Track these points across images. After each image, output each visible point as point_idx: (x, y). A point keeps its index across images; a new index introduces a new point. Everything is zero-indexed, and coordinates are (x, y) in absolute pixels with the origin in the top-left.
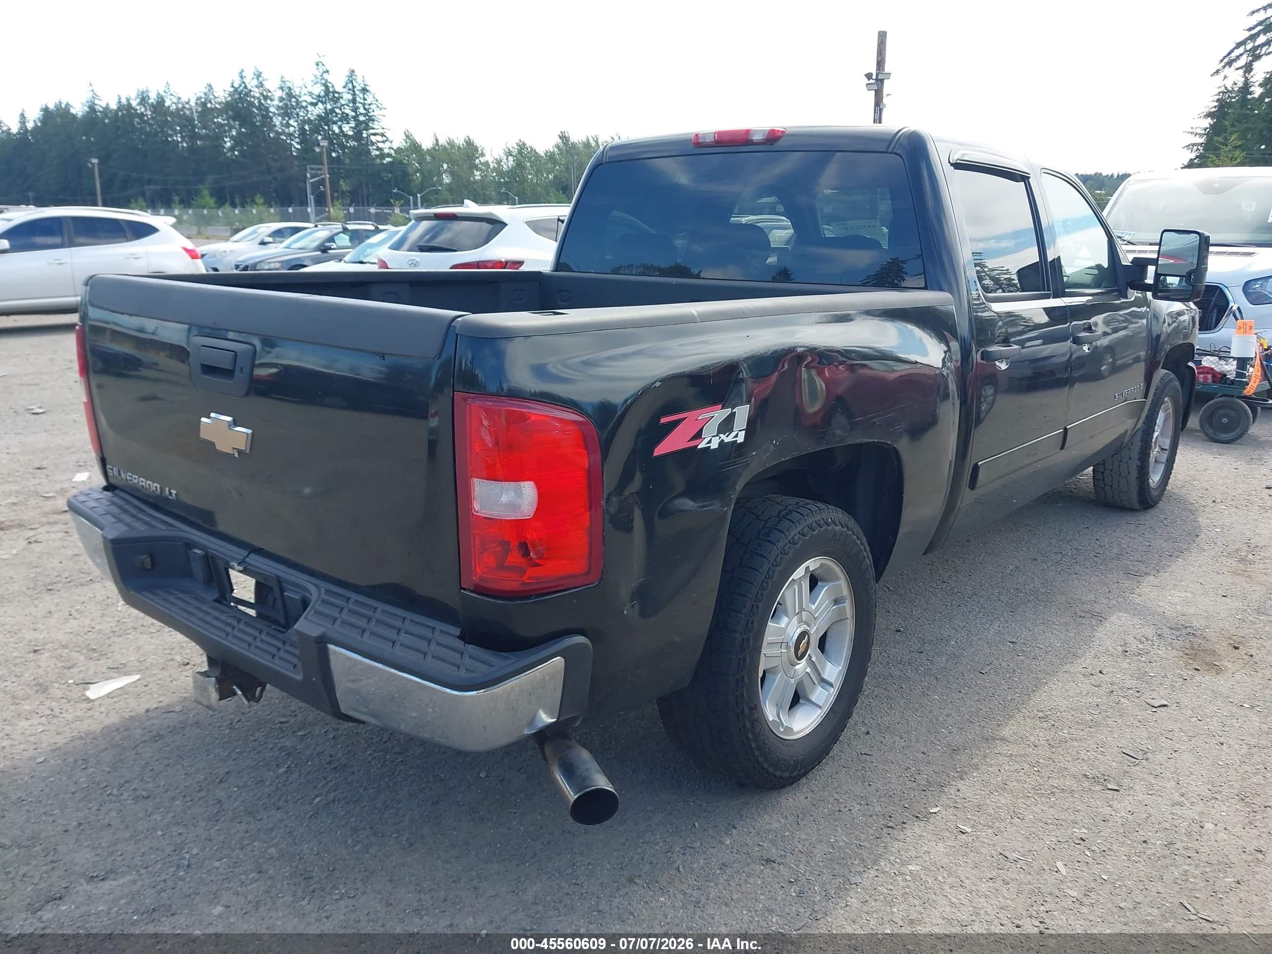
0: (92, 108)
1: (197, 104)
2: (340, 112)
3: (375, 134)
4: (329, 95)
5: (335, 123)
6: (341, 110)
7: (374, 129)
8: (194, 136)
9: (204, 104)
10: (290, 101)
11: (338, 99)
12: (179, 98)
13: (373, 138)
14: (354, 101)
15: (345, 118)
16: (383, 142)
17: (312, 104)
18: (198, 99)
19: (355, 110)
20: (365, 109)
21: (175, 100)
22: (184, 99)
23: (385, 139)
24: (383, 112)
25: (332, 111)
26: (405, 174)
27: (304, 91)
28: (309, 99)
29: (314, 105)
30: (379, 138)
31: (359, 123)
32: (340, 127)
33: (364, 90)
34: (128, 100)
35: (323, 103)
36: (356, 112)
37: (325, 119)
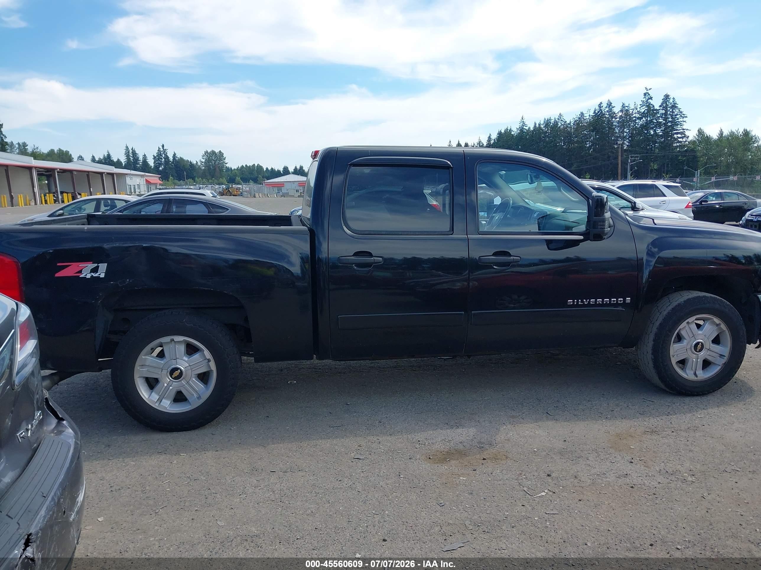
0: (521, 130)
1: (574, 124)
2: (656, 121)
3: (677, 133)
4: (650, 111)
5: (652, 128)
6: (656, 120)
7: (677, 130)
8: (571, 142)
9: (578, 124)
10: (626, 118)
11: (656, 114)
12: (566, 122)
13: (675, 136)
14: (666, 114)
15: (659, 125)
16: (682, 138)
17: (638, 118)
18: (575, 121)
19: (665, 119)
20: (672, 118)
21: (563, 123)
22: (568, 122)
23: (683, 135)
24: (685, 119)
25: (651, 121)
26: (695, 157)
27: (635, 111)
28: (637, 115)
29: (640, 119)
30: (679, 136)
31: (667, 127)
32: (655, 131)
33: (674, 106)
34: (539, 125)
35: (645, 117)
36: (666, 121)
37: (646, 126)
